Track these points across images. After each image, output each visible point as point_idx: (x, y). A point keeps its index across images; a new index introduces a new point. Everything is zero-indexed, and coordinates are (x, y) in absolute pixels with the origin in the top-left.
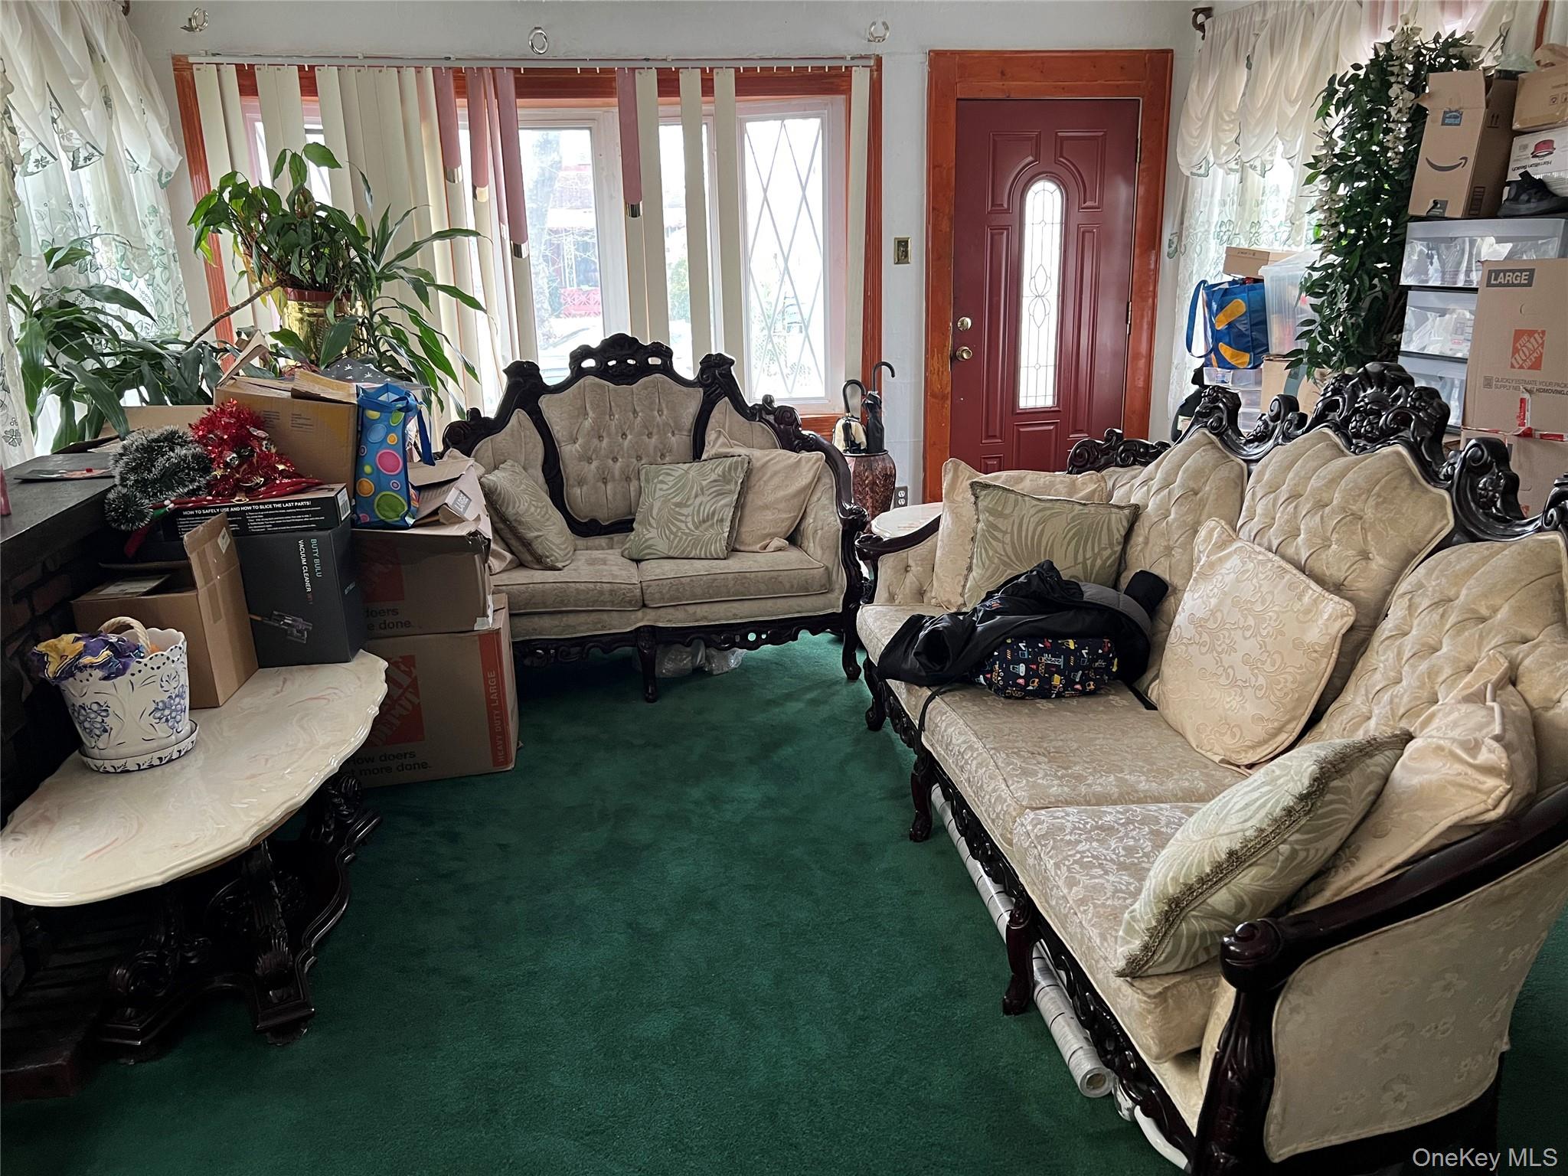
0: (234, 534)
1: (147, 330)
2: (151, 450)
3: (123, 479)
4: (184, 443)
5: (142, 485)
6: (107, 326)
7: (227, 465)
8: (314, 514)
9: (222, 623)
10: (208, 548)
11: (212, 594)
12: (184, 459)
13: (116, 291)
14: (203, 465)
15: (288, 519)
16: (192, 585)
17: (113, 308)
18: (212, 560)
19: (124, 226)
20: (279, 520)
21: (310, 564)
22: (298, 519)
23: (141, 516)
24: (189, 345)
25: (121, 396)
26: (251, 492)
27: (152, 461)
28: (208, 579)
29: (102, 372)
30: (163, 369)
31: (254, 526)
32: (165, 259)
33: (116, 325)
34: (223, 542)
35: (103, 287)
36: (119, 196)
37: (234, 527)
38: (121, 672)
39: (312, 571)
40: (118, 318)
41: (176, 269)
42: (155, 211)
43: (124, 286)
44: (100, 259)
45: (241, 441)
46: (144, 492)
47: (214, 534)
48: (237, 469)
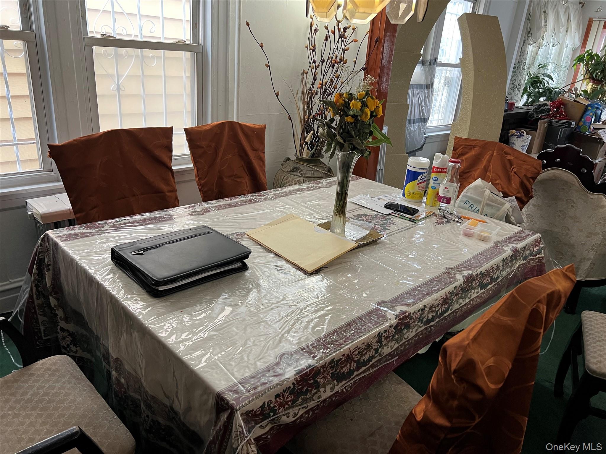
0: (548, 125)
1: (552, 84)
2: (541, 106)
3: (533, 110)
4: (547, 106)
5: (536, 112)
6: (544, 82)
7: (553, 111)
8: (566, 124)
9: (539, 140)
10: (543, 125)
11: (539, 133)
12: (546, 108)
13: (549, 75)
14: (549, 110)
15: (560, 124)
16: (536, 131)
17: (547, 79)
18: (542, 127)
19: (558, 61)
20: (559, 124)
21: (561, 134)
22: (562, 125)
23: (534, 117)
24: (560, 89)
25: (540, 98)
26: (556, 118)
27: (540, 108)
28: (540, 130)
29: (539, 92)
30: (551, 94)
31: (553, 124)
32: (565, 69)
33: (546, 83)
34: (546, 125)
35: (546, 74)
36: (560, 53)
37: (549, 124)
38: (520, 138)
39: (560, 136)
40: (547, 81)
41: (567, 71)
42: (568, 57)
43: (552, 75)
44: (549, 68)
45: (558, 107)
46: (536, 113)
47: (545, 123)
48: (555, 112)
